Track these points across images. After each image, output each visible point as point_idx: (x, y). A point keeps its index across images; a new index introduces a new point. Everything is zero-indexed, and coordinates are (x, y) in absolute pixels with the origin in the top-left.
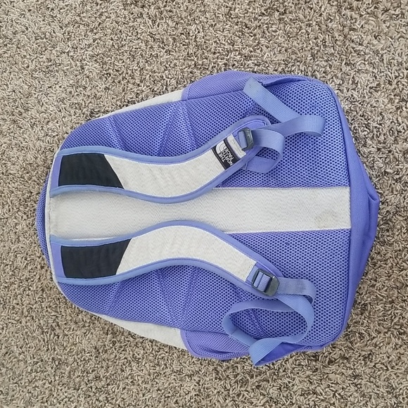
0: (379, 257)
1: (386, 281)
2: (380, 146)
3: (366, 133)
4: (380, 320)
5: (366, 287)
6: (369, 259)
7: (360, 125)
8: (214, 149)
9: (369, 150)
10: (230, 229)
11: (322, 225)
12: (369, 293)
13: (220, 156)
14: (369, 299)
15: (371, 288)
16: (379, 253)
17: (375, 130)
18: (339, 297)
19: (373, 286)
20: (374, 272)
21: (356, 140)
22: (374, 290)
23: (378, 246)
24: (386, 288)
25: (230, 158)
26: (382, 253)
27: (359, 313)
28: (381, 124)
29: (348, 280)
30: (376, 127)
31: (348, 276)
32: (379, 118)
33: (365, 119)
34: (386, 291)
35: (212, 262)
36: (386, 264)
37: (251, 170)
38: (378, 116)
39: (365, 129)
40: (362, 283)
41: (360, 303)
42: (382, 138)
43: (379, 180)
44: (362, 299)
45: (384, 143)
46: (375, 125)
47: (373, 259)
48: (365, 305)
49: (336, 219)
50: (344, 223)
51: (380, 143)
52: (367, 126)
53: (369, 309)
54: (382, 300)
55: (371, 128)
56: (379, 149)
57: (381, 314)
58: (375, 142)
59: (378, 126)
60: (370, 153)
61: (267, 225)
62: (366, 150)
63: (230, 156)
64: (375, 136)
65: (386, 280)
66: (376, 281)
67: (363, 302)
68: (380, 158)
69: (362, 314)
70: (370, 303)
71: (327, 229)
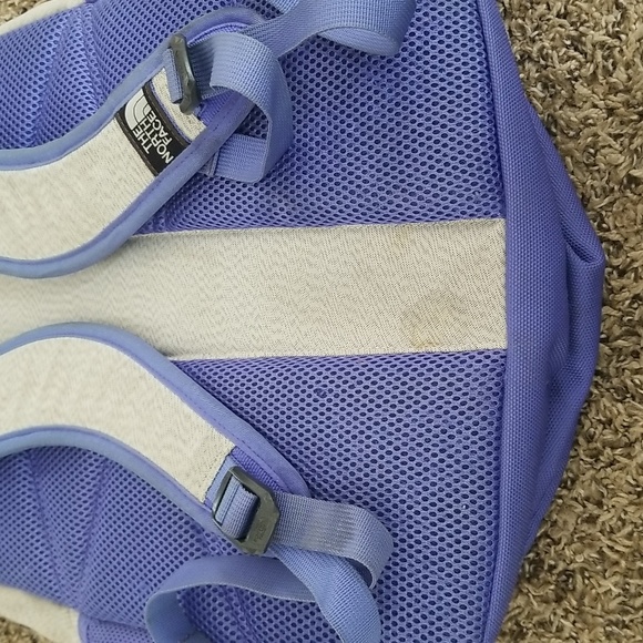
0: (609, 436)
1: (631, 509)
2: (616, 100)
3: (573, 64)
4: (611, 623)
5: (572, 521)
6: (581, 440)
7: (558, 43)
8: (121, 115)
9: (581, 114)
10: (187, 347)
11: (423, 337)
12: (581, 539)
13: (138, 134)
14: (579, 559)
15: (585, 527)
16: (610, 422)
17: (599, 53)
18: (467, 562)
19: (592, 520)
20: (593, 478)
21: (545, 87)
22: (594, 530)
23: (605, 401)
24: (629, 528)
25: (161, 143)
26: (617, 423)
27: (552, 596)
28: (616, 36)
29: (497, 507)
30: (602, 45)
31: (497, 498)
32: (612, 18)
33: (572, 24)
34: (630, 536)
35: (129, 440)
36: (629, 456)
37: (227, 177)
38: (609, 12)
39: (572, 52)
40: (561, 509)
41: (552, 568)
42: (620, 75)
43: (611, 204)
44: (560, 556)
45: (628, 91)
46: (599, 36)
47: (590, 439)
48: (569, 574)
49: (463, 318)
50: (486, 329)
51: (613, 90)
52: (577, 43)
53: (579, 586)
54: (617, 563)
55: (589, 49)
56: (611, 111)
57: (613, 605)
58: (600, 90)
59: (610, 41)
60: (585, 122)
61: (275, 338)
62: (574, 116)
63: (163, 134)
64: (600, 71)
65: (631, 503)
66: (599, 504)
67: (561, 566)
68: (616, 137)
69: (559, 600)
70: (583, 570)
71: (436, 349)
